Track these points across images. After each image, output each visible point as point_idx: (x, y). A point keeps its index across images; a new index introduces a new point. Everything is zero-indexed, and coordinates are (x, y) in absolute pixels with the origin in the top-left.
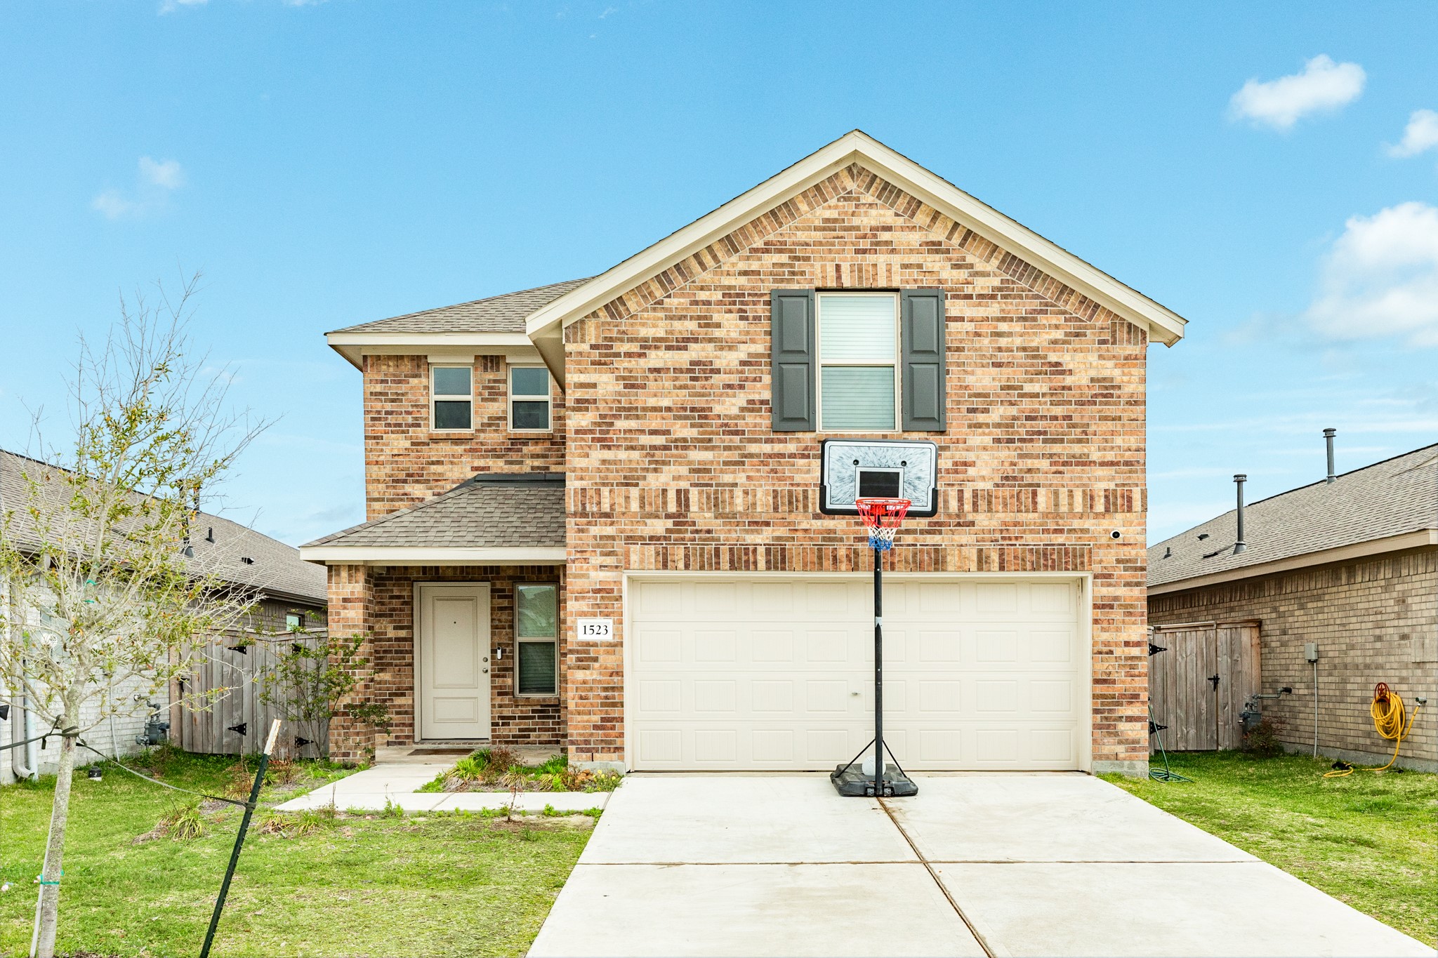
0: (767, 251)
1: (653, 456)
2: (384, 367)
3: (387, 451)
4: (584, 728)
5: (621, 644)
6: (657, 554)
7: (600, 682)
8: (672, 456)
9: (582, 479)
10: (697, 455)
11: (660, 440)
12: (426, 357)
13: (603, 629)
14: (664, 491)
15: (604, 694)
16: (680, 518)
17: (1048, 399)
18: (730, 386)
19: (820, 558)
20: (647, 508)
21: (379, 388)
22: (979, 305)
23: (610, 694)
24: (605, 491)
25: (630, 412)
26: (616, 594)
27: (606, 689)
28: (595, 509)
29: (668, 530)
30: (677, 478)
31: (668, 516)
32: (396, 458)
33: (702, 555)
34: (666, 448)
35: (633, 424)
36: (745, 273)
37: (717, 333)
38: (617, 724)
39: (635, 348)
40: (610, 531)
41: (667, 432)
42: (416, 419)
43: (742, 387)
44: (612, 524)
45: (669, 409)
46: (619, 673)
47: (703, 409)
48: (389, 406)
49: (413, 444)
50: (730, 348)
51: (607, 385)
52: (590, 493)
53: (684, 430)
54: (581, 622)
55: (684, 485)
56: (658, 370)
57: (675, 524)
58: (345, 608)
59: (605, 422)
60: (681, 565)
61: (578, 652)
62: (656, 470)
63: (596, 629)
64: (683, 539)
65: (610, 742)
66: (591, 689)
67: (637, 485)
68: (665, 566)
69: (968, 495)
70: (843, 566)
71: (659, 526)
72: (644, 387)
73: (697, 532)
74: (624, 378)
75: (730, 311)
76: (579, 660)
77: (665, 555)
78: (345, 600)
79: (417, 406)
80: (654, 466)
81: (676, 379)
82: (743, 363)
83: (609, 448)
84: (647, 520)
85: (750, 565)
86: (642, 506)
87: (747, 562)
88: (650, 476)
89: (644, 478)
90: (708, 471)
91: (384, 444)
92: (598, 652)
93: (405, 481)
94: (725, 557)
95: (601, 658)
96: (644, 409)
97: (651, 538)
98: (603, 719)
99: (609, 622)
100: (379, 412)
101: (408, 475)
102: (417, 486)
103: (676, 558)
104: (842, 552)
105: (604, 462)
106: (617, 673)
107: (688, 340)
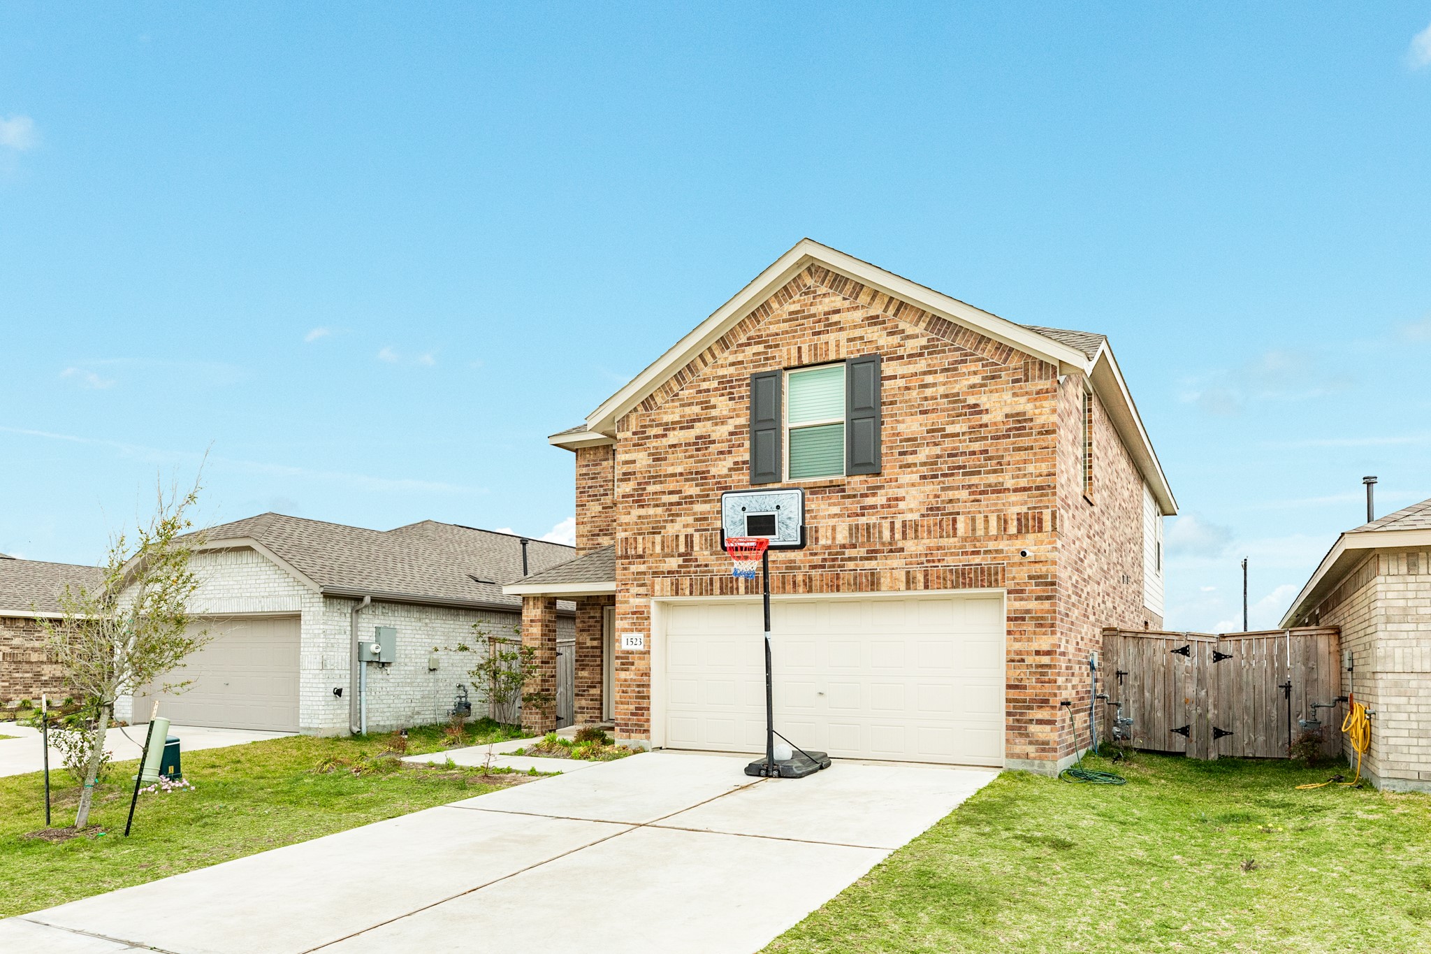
0: (749, 344)
1: (671, 510)
2: (588, 456)
3: (589, 515)
4: (625, 714)
5: (649, 652)
6: (672, 584)
7: (635, 680)
8: (683, 509)
9: (626, 531)
10: (699, 508)
11: (675, 498)
12: (612, 445)
13: (639, 640)
14: (677, 536)
15: (637, 689)
16: (687, 556)
17: (967, 437)
18: (722, 453)
19: (784, 583)
20: (666, 550)
21: (584, 470)
22: (909, 363)
23: (641, 689)
24: (640, 538)
25: (656, 479)
26: (645, 615)
27: (639, 686)
28: (633, 553)
29: (680, 566)
30: (685, 526)
31: (680, 555)
32: (594, 519)
33: (701, 584)
34: (679, 504)
35: (658, 488)
36: (732, 364)
37: (714, 413)
38: (645, 712)
39: (659, 431)
40: (643, 568)
41: (680, 492)
42: (605, 490)
43: (730, 452)
44: (644, 563)
45: (681, 474)
46: (648, 675)
47: (703, 472)
48: (590, 483)
49: (603, 508)
50: (723, 423)
51: (642, 459)
52: (630, 541)
53: (691, 490)
54: (624, 637)
55: (690, 531)
56: (674, 446)
57: (685, 561)
58: (531, 626)
59: (641, 487)
60: (687, 592)
61: (622, 658)
62: (672, 521)
63: (634, 641)
64: (689, 572)
65: (641, 726)
66: (629, 686)
67: (660, 533)
68: (677, 594)
69: (898, 525)
70: (801, 589)
71: (673, 563)
72: (665, 459)
73: (698, 566)
74: (653, 454)
75: (722, 395)
76: (622, 664)
77: (677, 585)
78: (532, 621)
79: (606, 481)
80: (671, 518)
81: (686, 451)
82: (731, 434)
83: (643, 506)
84: (666, 559)
85: (733, 590)
86: (663, 549)
87: (732, 588)
88: (669, 525)
89: (665, 527)
90: (705, 519)
91: (587, 510)
92: (633, 658)
93: (598, 535)
94: (717, 585)
95: (636, 663)
96: (665, 476)
97: (669, 572)
98: (637, 708)
99: (641, 635)
100: (584, 488)
101: (600, 530)
102: (605, 538)
103: (684, 586)
104: (800, 578)
105: (640, 517)
106: (646, 674)
107: (694, 421)
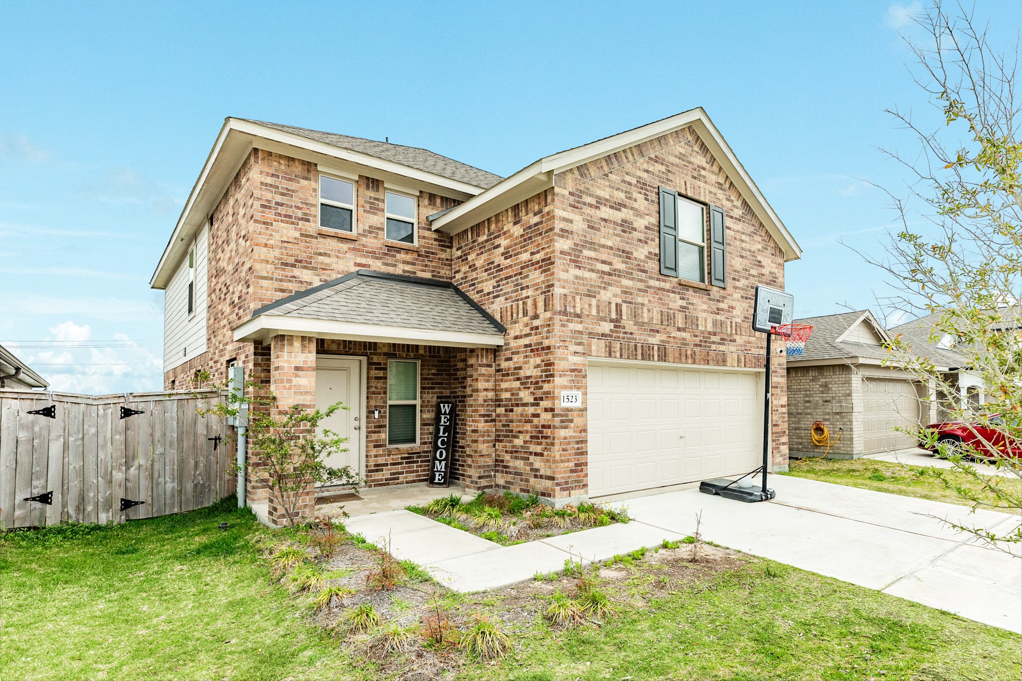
0: (656, 161)
1: (603, 278)
2: (276, 164)
3: (277, 236)
4: (565, 472)
5: (585, 409)
6: (606, 346)
7: (574, 437)
8: (613, 280)
9: (564, 288)
10: (626, 282)
11: (606, 268)
12: (316, 165)
13: (574, 398)
14: (610, 303)
15: (576, 446)
16: (617, 322)
17: (757, 279)
18: (640, 241)
19: (680, 355)
20: (601, 314)
21: (269, 180)
22: (735, 223)
23: (580, 446)
24: (578, 298)
25: (592, 246)
26: (583, 373)
27: (578, 442)
28: (572, 311)
29: (611, 330)
30: (615, 296)
31: (611, 321)
32: (285, 245)
33: (628, 349)
34: (610, 274)
35: (592, 254)
36: (647, 171)
37: (635, 205)
38: (584, 467)
39: (593, 201)
40: (579, 327)
41: (610, 264)
42: (305, 214)
43: (646, 243)
44: (581, 322)
45: (611, 248)
46: (585, 431)
47: (628, 253)
48: (279, 198)
49: (302, 235)
50: (641, 217)
51: (579, 224)
52: (569, 298)
53: (619, 265)
54: (564, 393)
55: (619, 301)
56: (605, 220)
57: (615, 326)
58: (297, 376)
59: (578, 248)
60: (618, 355)
61: (561, 415)
62: (604, 288)
63: (570, 398)
64: (619, 337)
65: (579, 481)
66: (569, 443)
67: (595, 297)
68: (610, 355)
69: (734, 325)
70: (690, 361)
71: (607, 327)
72: (598, 230)
73: (625, 333)
74: (588, 221)
75: (640, 193)
76: (562, 421)
77: (610, 347)
78: (297, 368)
79: (307, 204)
80: (603, 285)
81: (615, 229)
82: (647, 228)
83: (580, 268)
84: (601, 323)
85: (650, 357)
86: (598, 313)
87: (649, 355)
88: (602, 291)
89: (599, 293)
90: (631, 294)
91: (273, 230)
92: (573, 415)
93: (293, 266)
94: (639, 351)
95: (575, 420)
96: (599, 245)
97: (603, 335)
98: (576, 465)
99: (579, 394)
100: (269, 201)
101: (296, 261)
102: (305, 271)
103: (616, 350)
104: (689, 353)
105: (577, 277)
106: (584, 430)
107: (620, 204)
